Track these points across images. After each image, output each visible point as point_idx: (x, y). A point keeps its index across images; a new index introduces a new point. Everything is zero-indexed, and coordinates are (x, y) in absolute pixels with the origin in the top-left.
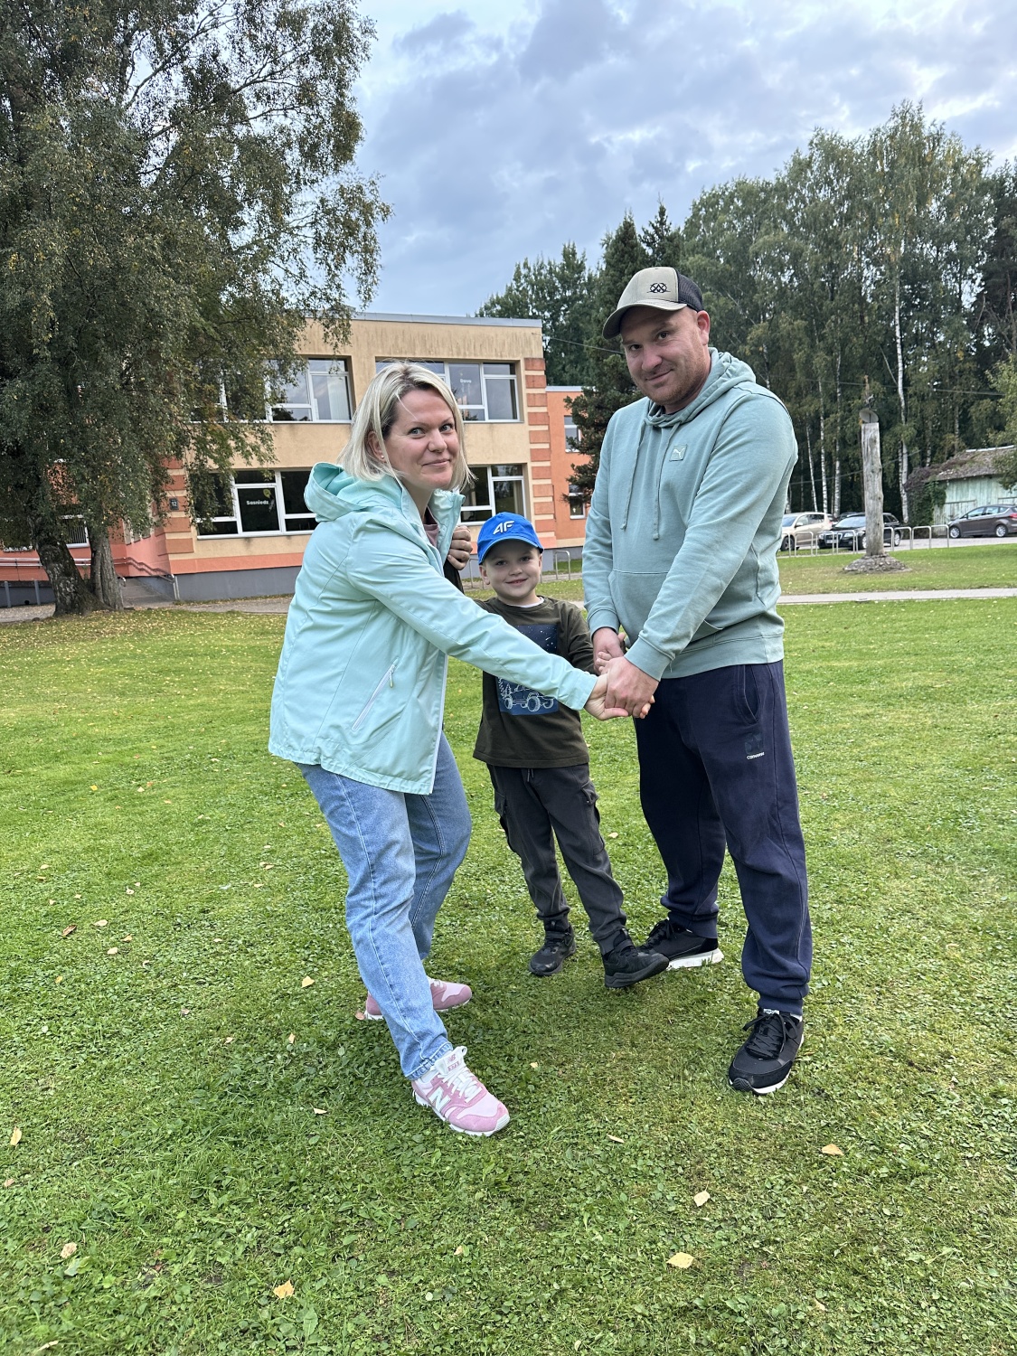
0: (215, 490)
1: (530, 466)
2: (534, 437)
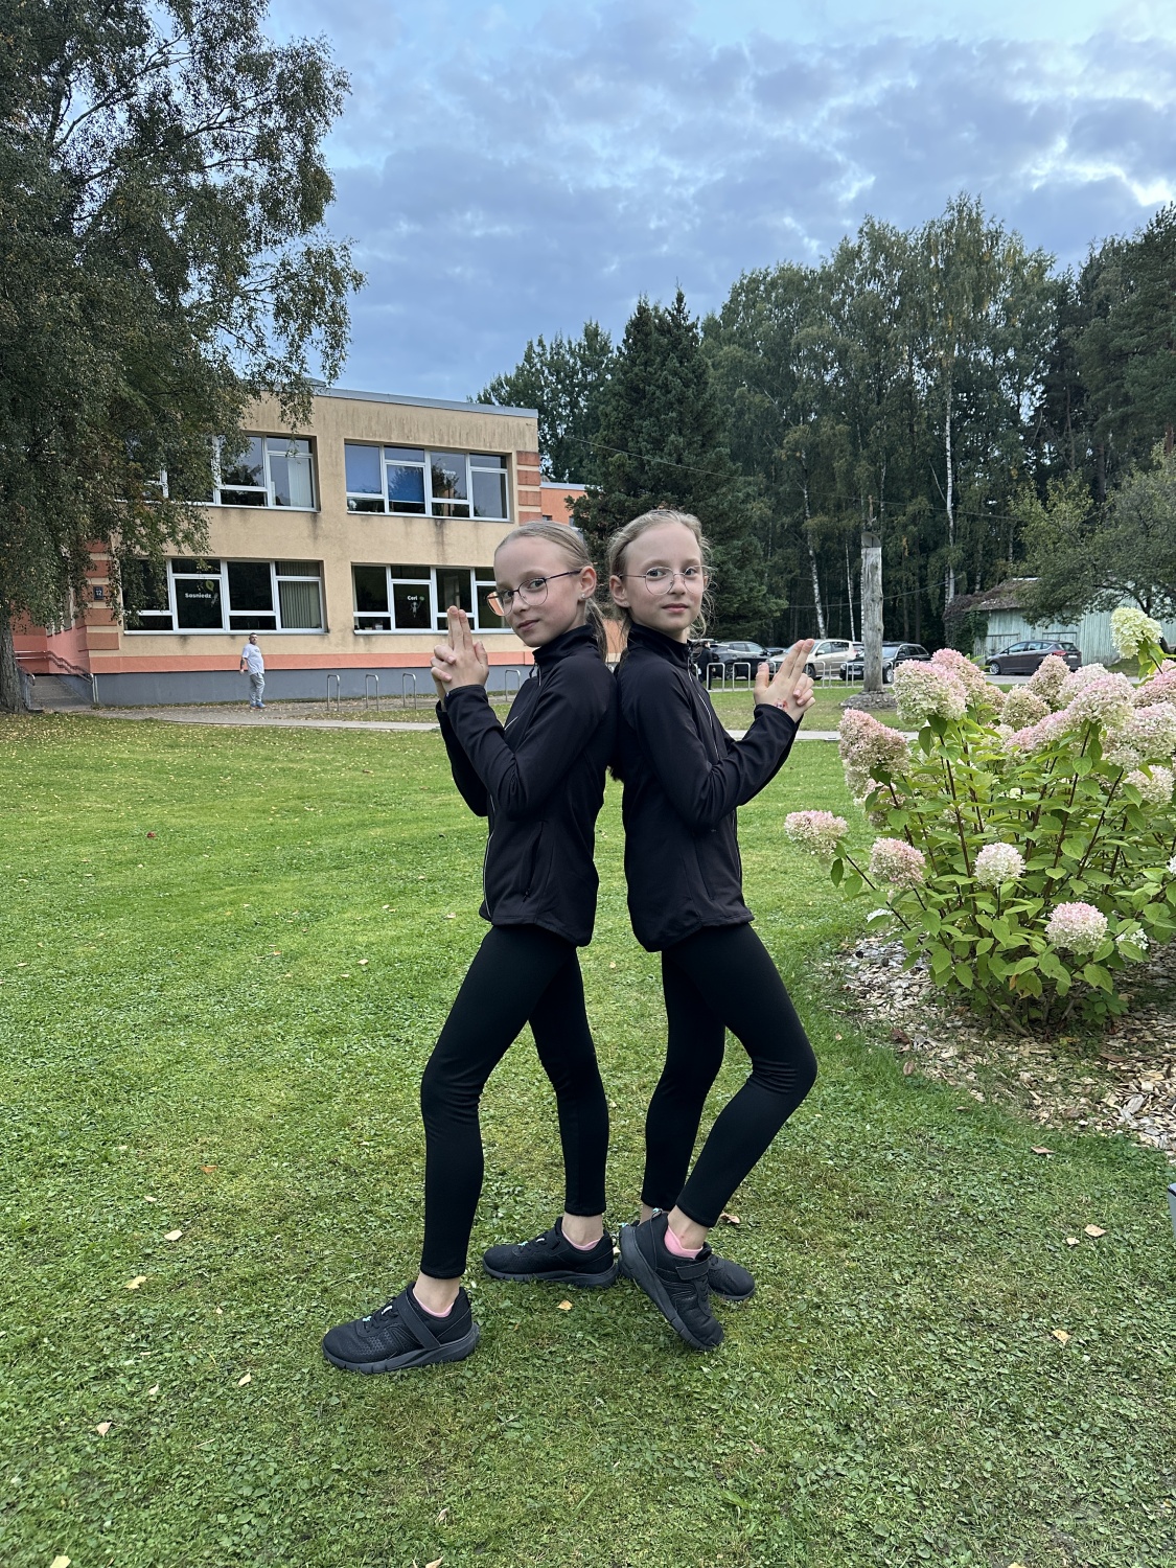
0: (144, 580)
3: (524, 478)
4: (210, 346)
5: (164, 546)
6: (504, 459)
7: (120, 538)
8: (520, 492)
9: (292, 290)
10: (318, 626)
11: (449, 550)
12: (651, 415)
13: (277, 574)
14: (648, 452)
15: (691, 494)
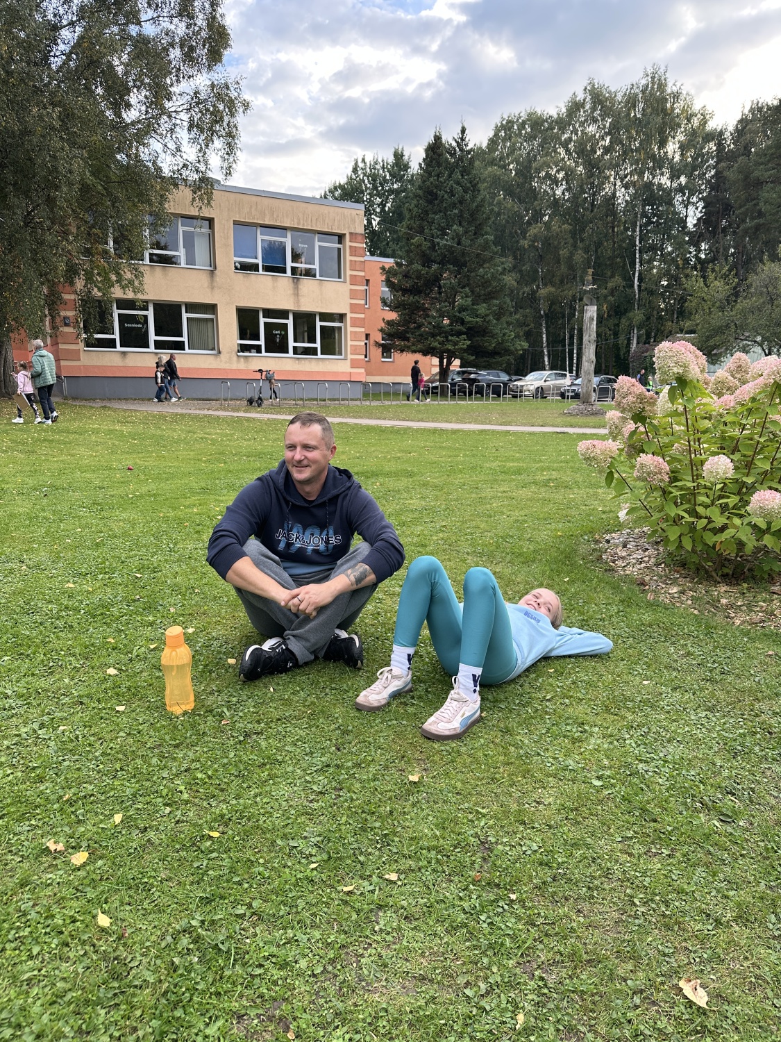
0: (98, 312)
1: (349, 316)
2: (353, 294)
3: (354, 251)
4: (146, 150)
5: (112, 289)
6: (341, 238)
7: (83, 283)
8: (351, 261)
9: (201, 112)
10: (213, 349)
11: (302, 300)
12: (440, 211)
13: (186, 312)
14: (438, 237)
15: (466, 267)
